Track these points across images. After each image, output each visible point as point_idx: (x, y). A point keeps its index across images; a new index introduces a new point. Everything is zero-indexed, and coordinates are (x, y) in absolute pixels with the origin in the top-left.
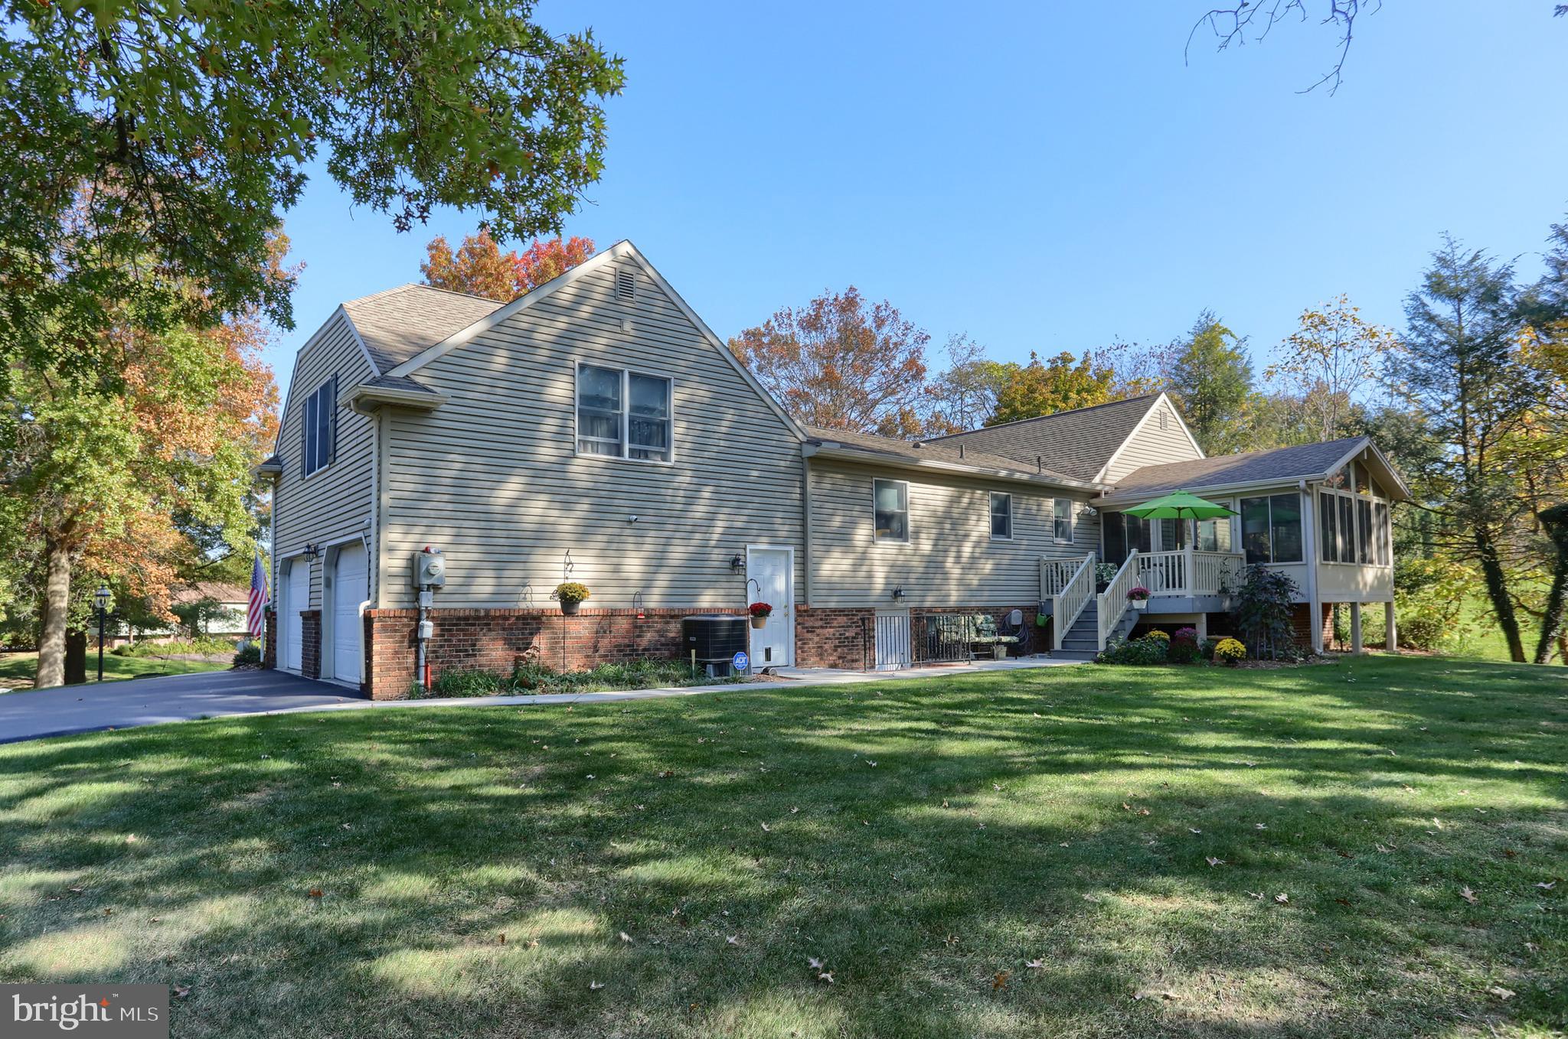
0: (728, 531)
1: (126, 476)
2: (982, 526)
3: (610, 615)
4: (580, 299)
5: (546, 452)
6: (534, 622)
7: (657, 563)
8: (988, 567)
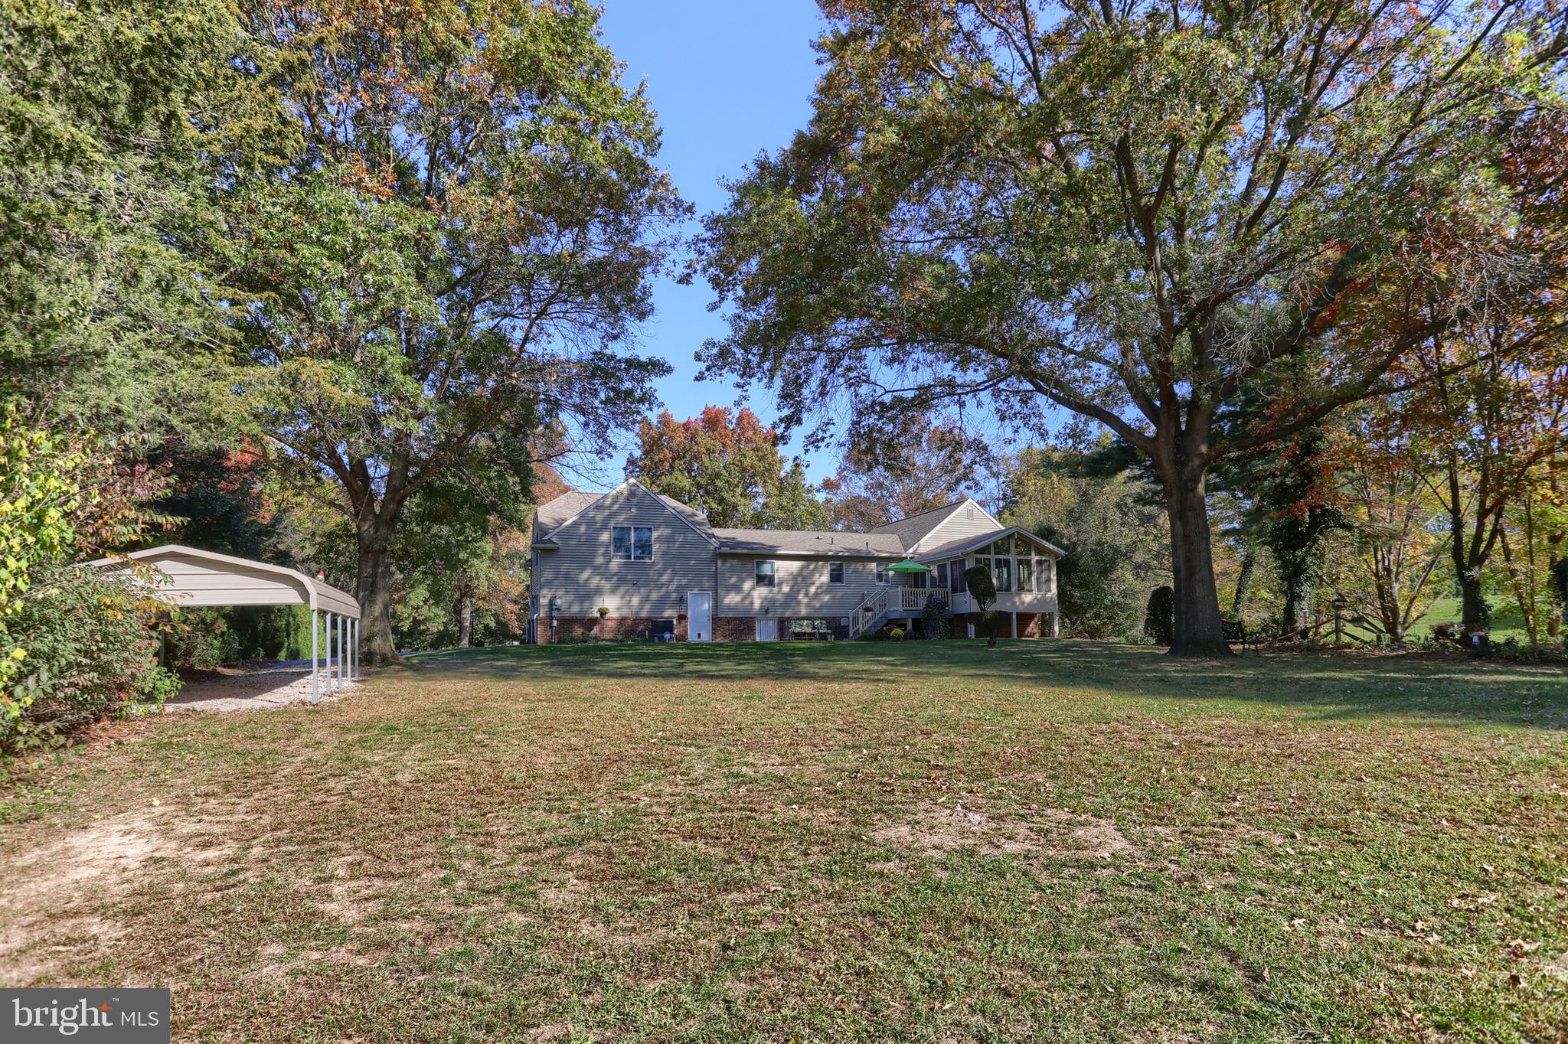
0: (679, 586)
1: (487, 563)
2: (825, 578)
3: (622, 620)
4: (613, 503)
5: (600, 560)
6: (594, 622)
7: (645, 600)
8: (827, 598)
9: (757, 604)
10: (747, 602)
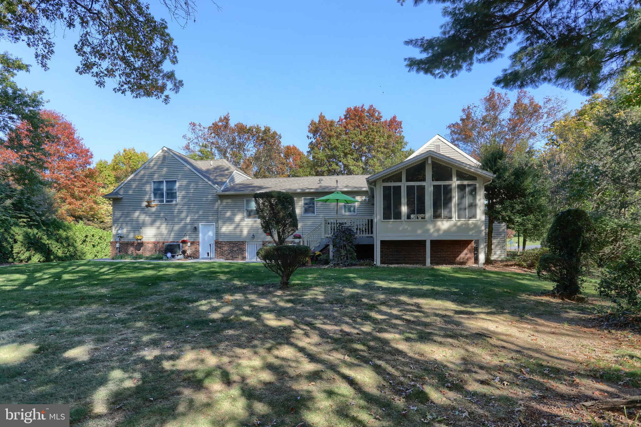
0: (193, 220)
4: (155, 164)
5: (145, 204)
6: (141, 245)
7: (171, 229)
9: (245, 232)
10: (238, 230)
